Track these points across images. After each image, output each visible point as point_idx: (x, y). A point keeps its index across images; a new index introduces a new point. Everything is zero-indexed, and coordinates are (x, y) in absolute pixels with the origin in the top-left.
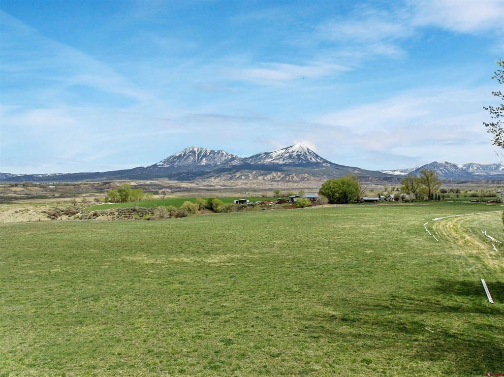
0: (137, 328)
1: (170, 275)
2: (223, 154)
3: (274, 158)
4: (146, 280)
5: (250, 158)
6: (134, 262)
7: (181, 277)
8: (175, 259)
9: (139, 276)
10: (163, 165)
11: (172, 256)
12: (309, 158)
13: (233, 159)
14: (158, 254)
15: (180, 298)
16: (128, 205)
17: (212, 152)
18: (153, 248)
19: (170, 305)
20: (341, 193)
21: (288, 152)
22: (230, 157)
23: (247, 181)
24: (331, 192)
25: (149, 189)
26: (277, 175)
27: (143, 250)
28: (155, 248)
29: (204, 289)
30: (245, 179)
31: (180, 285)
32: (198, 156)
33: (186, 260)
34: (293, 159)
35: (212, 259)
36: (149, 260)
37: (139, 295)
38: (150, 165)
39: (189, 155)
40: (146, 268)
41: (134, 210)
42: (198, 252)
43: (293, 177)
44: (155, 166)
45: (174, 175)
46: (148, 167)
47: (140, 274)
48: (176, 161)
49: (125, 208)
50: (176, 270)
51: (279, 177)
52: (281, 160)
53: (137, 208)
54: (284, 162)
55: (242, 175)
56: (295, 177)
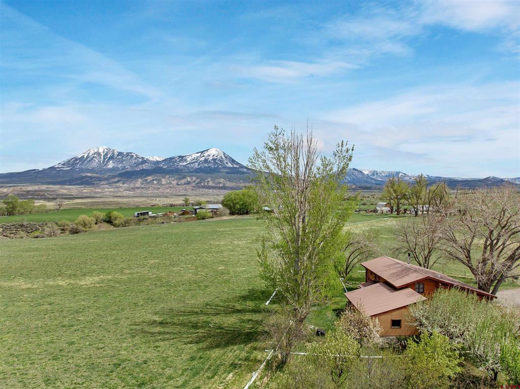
0: (4, 341)
1: (43, 297)
2: (132, 156)
3: (188, 162)
4: (19, 304)
5: (163, 161)
6: (11, 287)
7: (52, 299)
8: (51, 283)
9: (13, 301)
10: (61, 167)
11: (50, 280)
12: (225, 162)
13: (144, 161)
14: (36, 278)
15: (46, 316)
16: (16, 219)
17: (120, 154)
18: (33, 273)
19: (35, 322)
20: (242, 205)
21: (204, 156)
22: (141, 160)
23: (159, 186)
24: (233, 203)
25: (45, 195)
26: (192, 180)
27: (22, 275)
28: (35, 273)
29: (68, 307)
30: (157, 183)
31: (49, 306)
32: (104, 159)
33: (61, 283)
34: (209, 163)
35: (85, 281)
36: (26, 284)
37: (10, 317)
38: (47, 167)
39: (94, 157)
40: (22, 293)
41: (22, 226)
42: (75, 275)
43: (208, 181)
44: (52, 168)
45: (76, 179)
46: (44, 170)
47: (15, 299)
48: (78, 163)
49: (11, 224)
50: (49, 293)
51: (195, 181)
52: (196, 164)
53: (25, 223)
54: (200, 166)
55: (153, 180)
56: (211, 182)
